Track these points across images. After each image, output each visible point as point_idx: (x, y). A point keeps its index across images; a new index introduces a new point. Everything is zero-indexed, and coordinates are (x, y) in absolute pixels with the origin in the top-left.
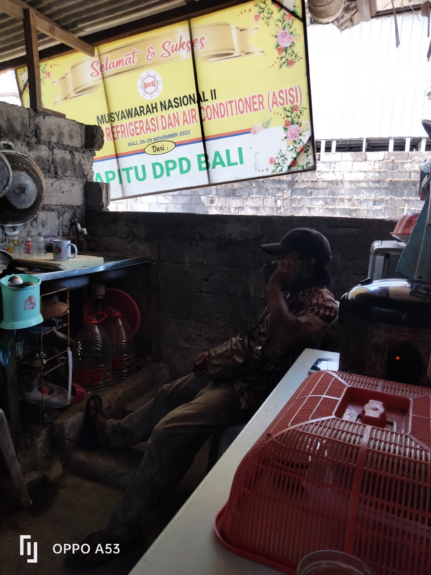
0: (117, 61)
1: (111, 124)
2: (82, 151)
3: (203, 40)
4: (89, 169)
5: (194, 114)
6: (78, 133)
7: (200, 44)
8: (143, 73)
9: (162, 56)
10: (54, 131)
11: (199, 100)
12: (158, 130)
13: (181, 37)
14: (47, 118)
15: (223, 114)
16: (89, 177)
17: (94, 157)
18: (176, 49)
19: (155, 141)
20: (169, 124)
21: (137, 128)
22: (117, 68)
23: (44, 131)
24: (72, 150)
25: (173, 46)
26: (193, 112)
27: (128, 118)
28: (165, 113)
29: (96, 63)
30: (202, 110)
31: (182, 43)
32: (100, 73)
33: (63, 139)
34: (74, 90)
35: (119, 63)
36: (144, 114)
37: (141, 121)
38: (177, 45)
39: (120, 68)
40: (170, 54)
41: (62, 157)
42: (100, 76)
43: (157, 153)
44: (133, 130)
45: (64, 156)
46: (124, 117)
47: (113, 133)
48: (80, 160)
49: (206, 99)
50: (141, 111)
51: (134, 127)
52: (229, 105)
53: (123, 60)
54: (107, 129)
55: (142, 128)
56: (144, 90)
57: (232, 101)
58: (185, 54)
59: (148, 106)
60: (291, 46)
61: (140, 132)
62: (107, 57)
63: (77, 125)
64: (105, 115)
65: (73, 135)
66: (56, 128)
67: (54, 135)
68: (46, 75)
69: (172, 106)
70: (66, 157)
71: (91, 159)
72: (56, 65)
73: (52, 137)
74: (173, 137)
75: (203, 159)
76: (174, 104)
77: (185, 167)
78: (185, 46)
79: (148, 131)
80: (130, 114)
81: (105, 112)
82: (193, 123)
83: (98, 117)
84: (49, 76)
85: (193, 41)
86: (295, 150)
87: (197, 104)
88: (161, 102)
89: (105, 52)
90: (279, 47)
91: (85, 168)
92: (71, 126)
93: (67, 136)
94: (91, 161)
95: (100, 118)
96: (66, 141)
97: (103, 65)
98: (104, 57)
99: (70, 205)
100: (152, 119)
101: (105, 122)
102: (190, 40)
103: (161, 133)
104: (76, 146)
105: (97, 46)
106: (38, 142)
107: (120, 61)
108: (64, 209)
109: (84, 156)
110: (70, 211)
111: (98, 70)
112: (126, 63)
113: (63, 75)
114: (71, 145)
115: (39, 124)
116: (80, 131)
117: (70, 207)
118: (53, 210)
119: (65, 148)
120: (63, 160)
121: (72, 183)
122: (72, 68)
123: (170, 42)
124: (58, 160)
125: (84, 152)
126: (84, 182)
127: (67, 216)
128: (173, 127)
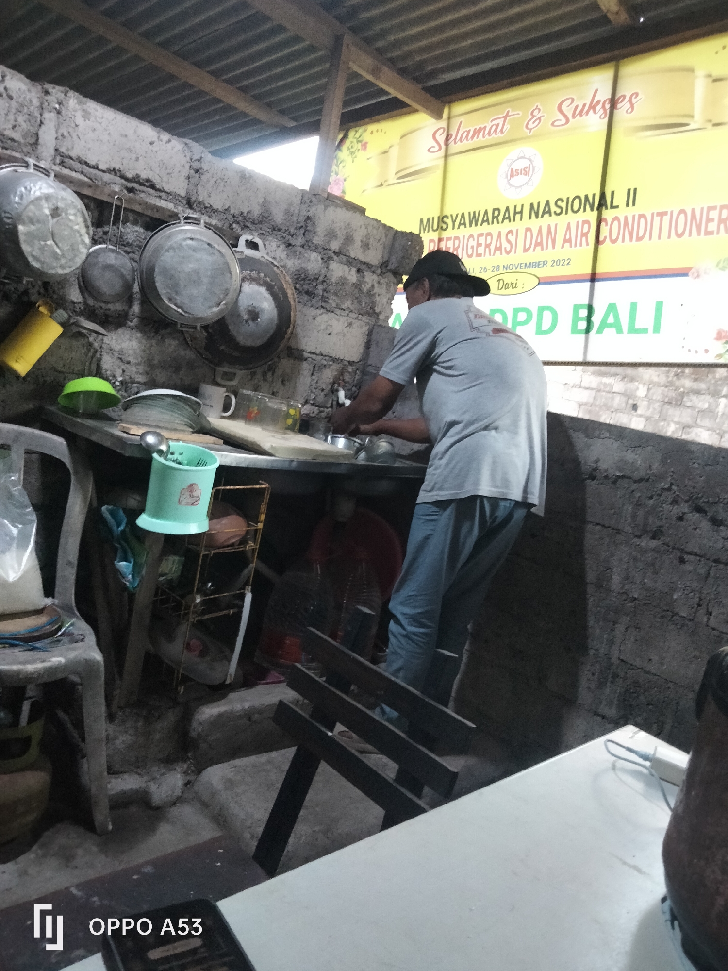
0: (475, 129)
2: (379, 271)
3: (636, 98)
4: (385, 304)
5: (585, 230)
6: (379, 241)
10: (338, 232)
11: (602, 204)
12: (515, 252)
15: (641, 235)
18: (581, 114)
20: (537, 244)
22: (472, 140)
23: (321, 229)
24: (361, 267)
29: (442, 130)
30: (603, 224)
32: (443, 147)
33: (350, 248)
34: (396, 173)
35: (477, 132)
37: (489, 234)
38: (584, 105)
40: (568, 121)
42: (442, 153)
45: (346, 275)
46: (464, 224)
52: (657, 219)
53: (485, 127)
55: (488, 246)
56: (508, 181)
57: (665, 213)
58: (596, 122)
61: (483, 252)
62: (461, 122)
63: (381, 228)
65: (371, 243)
66: (343, 227)
67: (336, 239)
72: (379, 130)
73: (332, 242)
74: (538, 267)
75: (584, 313)
77: (546, 324)
78: (599, 107)
82: (581, 245)
83: (422, 221)
85: (616, 98)
89: (460, 113)
91: (378, 300)
93: (359, 243)
95: (425, 221)
96: (356, 252)
97: (452, 135)
98: (455, 123)
103: (519, 257)
104: (370, 263)
105: (450, 102)
106: (307, 245)
107: (480, 129)
108: (325, 363)
109: (381, 281)
110: (336, 367)
111: (442, 142)
112: (489, 134)
113: (386, 147)
114: (363, 260)
115: (314, 216)
116: (383, 239)
117: (335, 360)
118: (306, 359)
119: (351, 262)
120: (342, 282)
121: (350, 321)
122: (401, 138)
123: (573, 100)
124: (334, 280)
125: (382, 274)
126: (372, 323)
127: (328, 375)
128: (542, 249)
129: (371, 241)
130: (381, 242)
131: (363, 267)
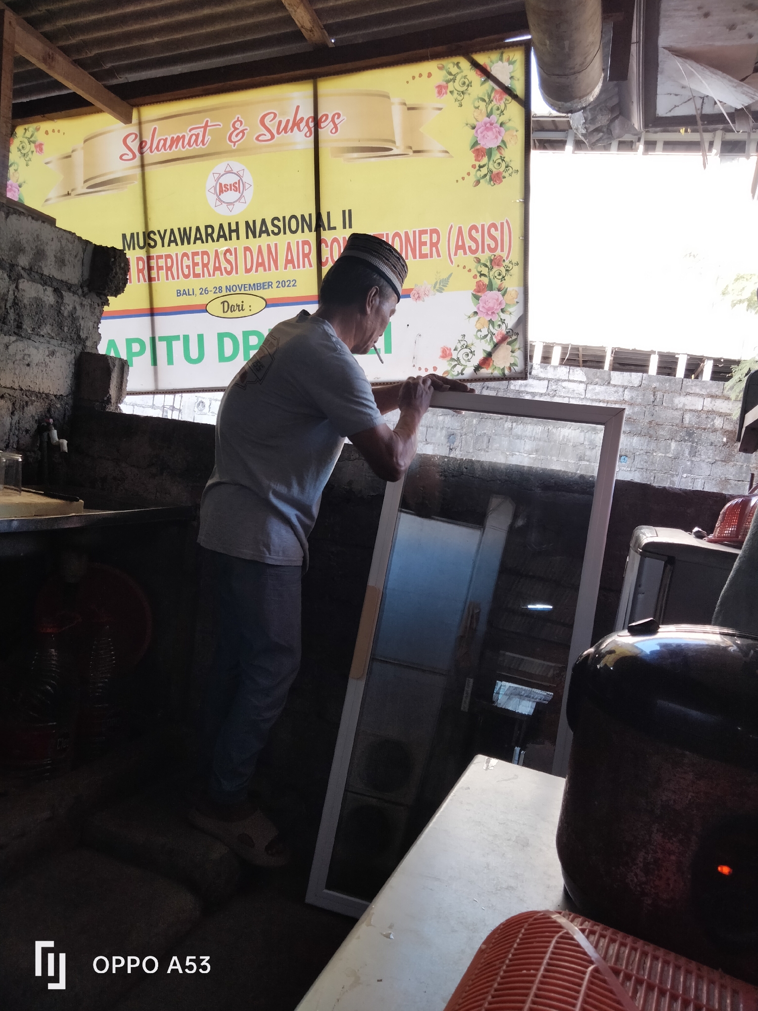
0: (173, 138)
1: (148, 252)
2: (80, 292)
3: (338, 118)
4: (91, 328)
5: (306, 251)
6: (76, 256)
8: (220, 165)
9: (257, 138)
10: (26, 245)
11: (320, 226)
12: (237, 273)
13: (298, 107)
17: (106, 308)
18: (285, 129)
19: (228, 293)
20: (259, 265)
22: (171, 149)
24: (58, 287)
25: (280, 122)
26: (307, 247)
27: (182, 243)
28: (253, 243)
29: (133, 136)
30: (323, 245)
31: (298, 118)
32: (138, 155)
33: (42, 264)
34: (85, 182)
35: (175, 141)
36: (213, 240)
37: (205, 253)
38: (288, 121)
39: (178, 151)
40: (273, 137)
42: (137, 162)
43: (229, 314)
44: (188, 267)
45: (42, 296)
47: (150, 268)
49: (332, 226)
50: (207, 235)
51: (190, 263)
53: (184, 137)
54: (139, 259)
55: (205, 266)
56: (218, 197)
58: (302, 140)
59: (221, 226)
60: (499, 147)
61: (201, 272)
62: (155, 129)
64: (138, 234)
65: (66, 259)
66: (31, 240)
67: (24, 253)
68: (36, 147)
69: (267, 232)
72: (56, 131)
73: (19, 256)
74: (264, 288)
76: (270, 227)
78: (302, 125)
79: (217, 273)
80: (185, 236)
81: (140, 229)
82: (304, 266)
83: (124, 236)
85: (319, 117)
86: (491, 338)
87: (314, 234)
88: (247, 223)
89: (151, 119)
90: (478, 147)
91: (82, 325)
92: (64, 242)
93: (53, 259)
94: (98, 314)
95: (128, 238)
96: (49, 269)
97: (146, 142)
98: (148, 129)
100: (228, 251)
101: (136, 246)
102: (312, 115)
103: (240, 278)
104: (69, 282)
107: (178, 138)
108: (26, 398)
109: (84, 303)
110: (40, 403)
111: (135, 149)
112: (189, 144)
113: (68, 151)
114: (59, 278)
116: (81, 254)
117: (40, 395)
119: (45, 280)
120: (37, 303)
121: (51, 349)
122: (85, 141)
123: (275, 115)
124: (26, 302)
125: (84, 295)
126: (78, 351)
127: (32, 412)
128: (265, 270)
129: (67, 256)
130: (78, 258)
131: (60, 286)
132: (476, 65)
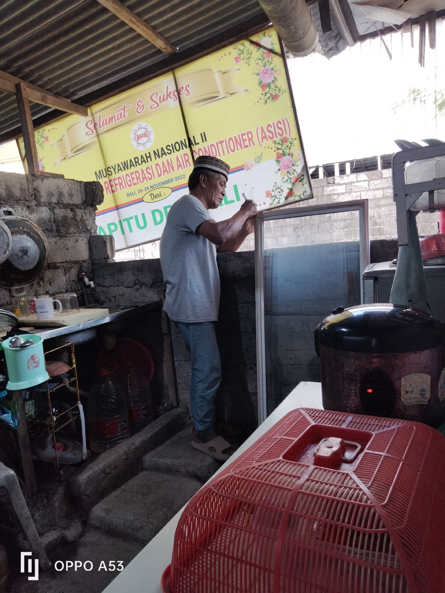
0: (109, 118)
1: (109, 178)
2: (83, 207)
3: (188, 87)
4: (92, 223)
5: (187, 159)
7: (186, 92)
8: (135, 126)
9: (151, 108)
10: (54, 192)
11: (190, 143)
12: (154, 178)
13: (167, 87)
14: (45, 181)
16: (92, 231)
17: (96, 211)
18: (163, 99)
19: (152, 189)
20: (164, 171)
21: (133, 179)
22: (109, 124)
23: (43, 193)
24: (72, 208)
25: (160, 97)
26: (186, 157)
27: (125, 170)
28: (159, 161)
29: (90, 122)
30: (194, 154)
31: (169, 92)
32: (94, 131)
33: (63, 199)
34: (72, 150)
35: (111, 119)
36: (139, 165)
37: (137, 172)
38: (164, 95)
39: (113, 124)
40: (158, 105)
41: (63, 216)
42: (95, 134)
43: (155, 200)
44: (130, 181)
45: (66, 214)
46: (121, 169)
47: (112, 186)
48: (82, 216)
49: (197, 142)
50: (136, 162)
51: (130, 178)
52: (220, 145)
53: (114, 116)
54: (105, 183)
55: (138, 178)
56: (137, 142)
57: (223, 141)
58: (173, 103)
59: (142, 156)
60: (273, 81)
62: (100, 115)
63: (76, 183)
64: (102, 170)
66: (55, 188)
67: (54, 196)
68: (45, 139)
69: (165, 153)
70: (68, 215)
71: (93, 214)
72: (53, 129)
73: (52, 198)
74: (169, 183)
76: (166, 151)
78: (172, 95)
79: (145, 180)
80: (125, 166)
81: (103, 167)
82: (187, 167)
83: (96, 173)
84: (48, 140)
85: (179, 89)
86: (290, 181)
87: (189, 149)
88: (154, 151)
89: (97, 111)
90: (262, 84)
91: (87, 223)
92: (70, 185)
93: (67, 195)
94: (94, 216)
95: (98, 173)
96: (66, 200)
97: (97, 123)
98: (97, 116)
99: (76, 260)
100: (148, 168)
101: (103, 176)
102: (175, 89)
103: (157, 180)
104: (77, 204)
105: (90, 106)
106: (39, 204)
107: (112, 117)
108: (70, 266)
109: (86, 212)
110: (76, 266)
111: (93, 128)
112: (118, 119)
113: (60, 137)
114: (72, 203)
115: (37, 187)
116: (79, 188)
117: (76, 262)
118: (59, 267)
119: (66, 206)
120: (65, 218)
121: (76, 239)
122: (67, 130)
123: (157, 94)
124: (60, 219)
125: (85, 208)
126: (88, 237)
127: (74, 272)
128: (168, 173)
129: (74, 192)
130: (78, 191)
131: (73, 207)
132: (252, 42)
